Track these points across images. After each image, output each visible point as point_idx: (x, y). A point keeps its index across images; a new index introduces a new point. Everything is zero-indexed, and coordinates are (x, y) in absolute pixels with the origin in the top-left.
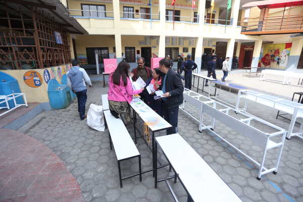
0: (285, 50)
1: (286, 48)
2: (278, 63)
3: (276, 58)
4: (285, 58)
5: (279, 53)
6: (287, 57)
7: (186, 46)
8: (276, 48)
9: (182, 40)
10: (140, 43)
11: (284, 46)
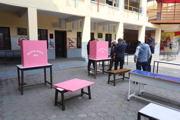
0: (175, 37)
1: (175, 35)
2: (171, 48)
3: (168, 44)
4: (176, 43)
5: (170, 40)
6: (177, 42)
7: (100, 32)
8: (167, 36)
9: (96, 25)
10: (54, 25)
11: (174, 34)
